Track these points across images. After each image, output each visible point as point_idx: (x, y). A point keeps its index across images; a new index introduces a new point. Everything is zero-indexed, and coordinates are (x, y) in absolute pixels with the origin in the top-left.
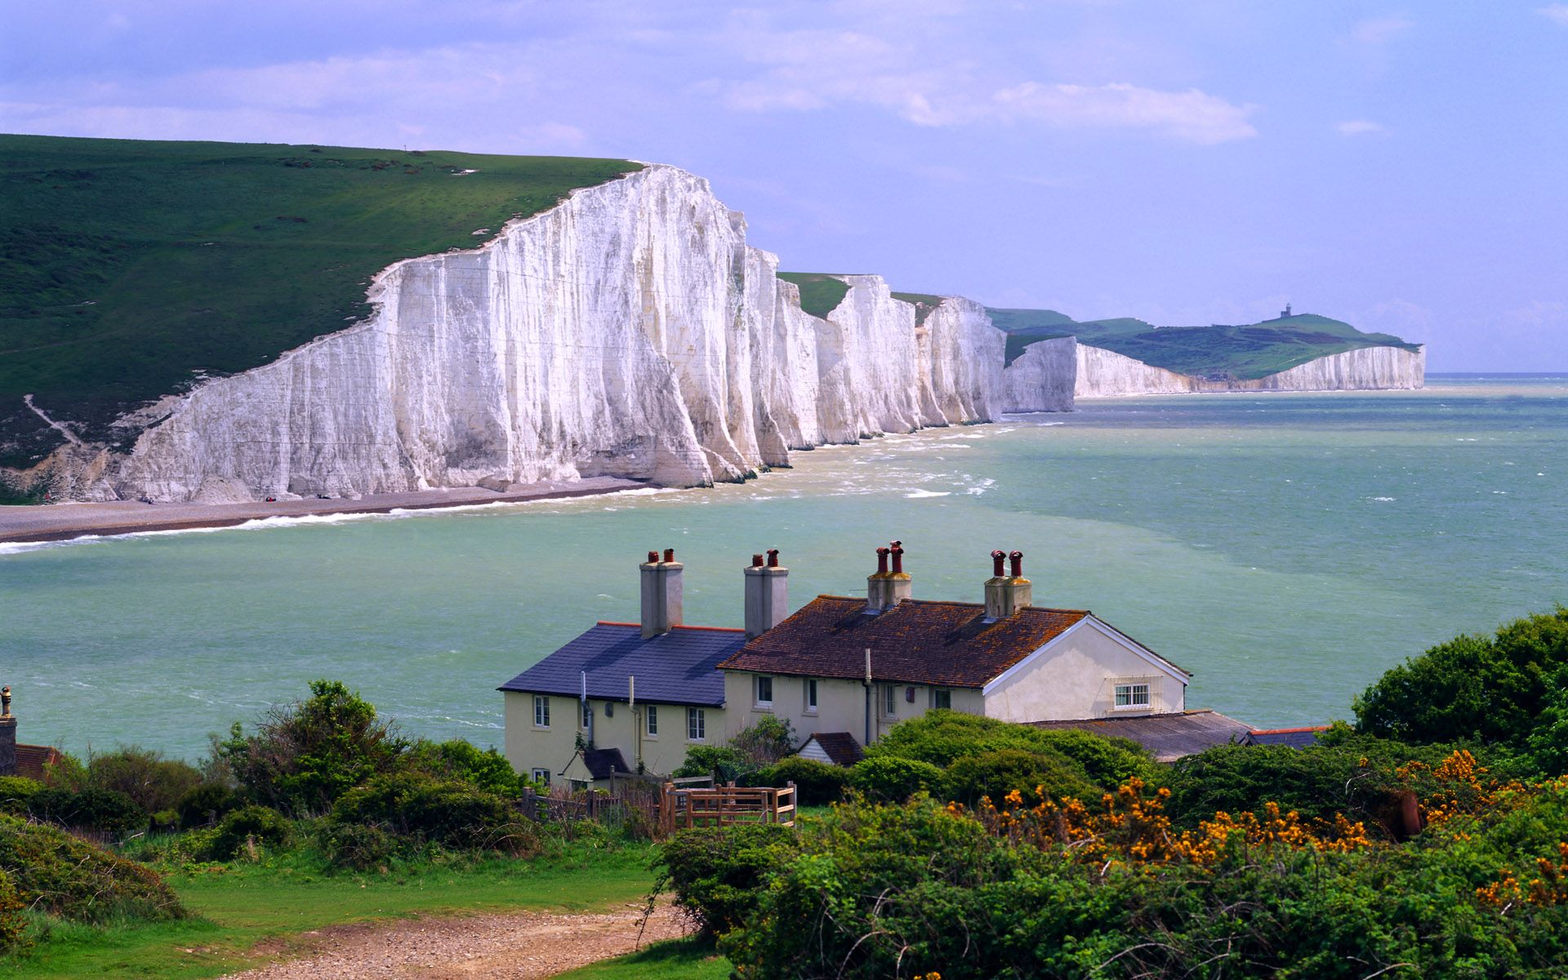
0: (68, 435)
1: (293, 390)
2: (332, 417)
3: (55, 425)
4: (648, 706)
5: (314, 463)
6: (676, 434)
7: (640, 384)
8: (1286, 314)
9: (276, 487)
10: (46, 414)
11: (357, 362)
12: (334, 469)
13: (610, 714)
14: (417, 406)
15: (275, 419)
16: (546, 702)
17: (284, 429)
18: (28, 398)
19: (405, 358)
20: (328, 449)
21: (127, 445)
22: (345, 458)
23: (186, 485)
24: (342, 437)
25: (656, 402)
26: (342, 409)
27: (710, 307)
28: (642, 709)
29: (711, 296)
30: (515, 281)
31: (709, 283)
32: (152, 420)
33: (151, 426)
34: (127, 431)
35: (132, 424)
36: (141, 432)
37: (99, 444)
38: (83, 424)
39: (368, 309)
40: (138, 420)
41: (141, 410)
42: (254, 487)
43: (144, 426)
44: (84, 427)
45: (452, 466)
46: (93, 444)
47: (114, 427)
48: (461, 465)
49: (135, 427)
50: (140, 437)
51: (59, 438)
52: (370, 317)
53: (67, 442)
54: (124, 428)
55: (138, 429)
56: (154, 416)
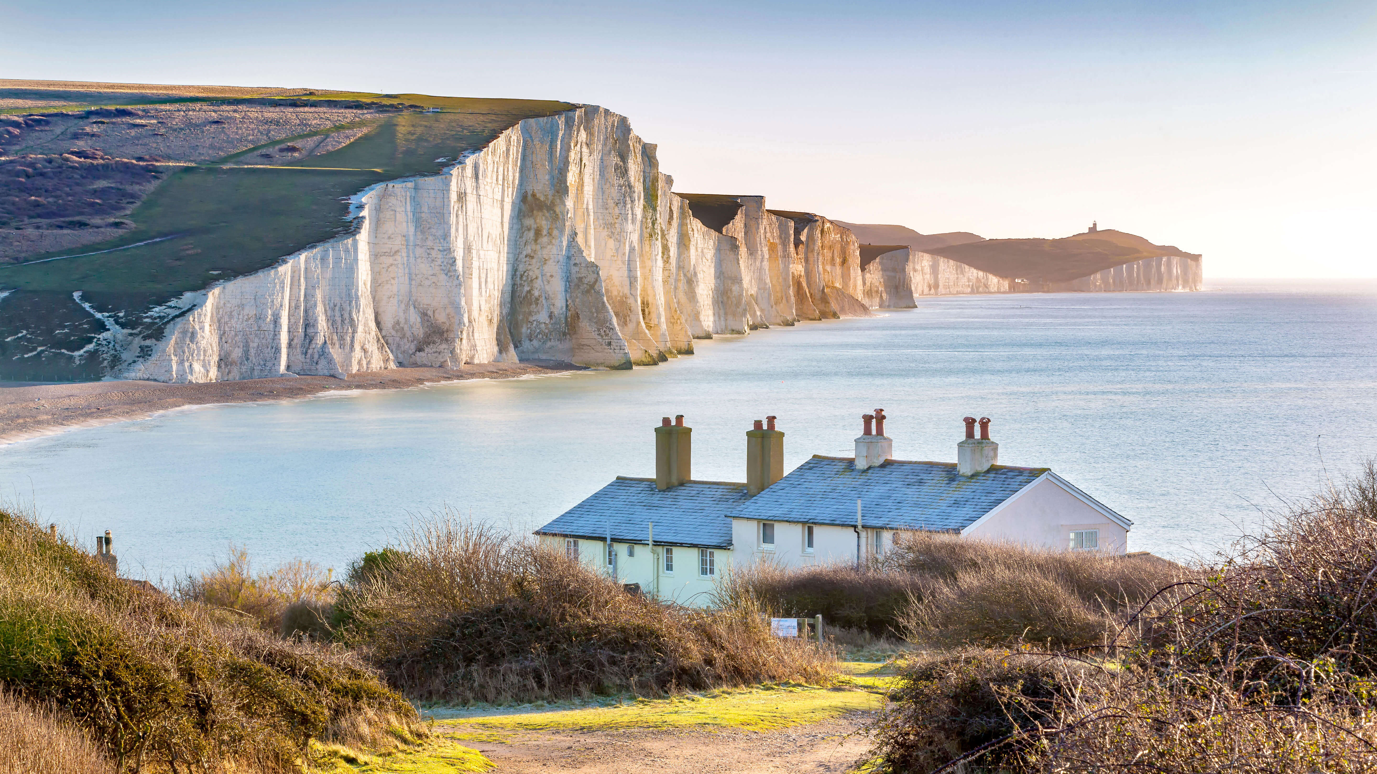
0: (109, 323)
1: (291, 289)
2: (323, 311)
3: (99, 315)
4: (665, 547)
5: (308, 348)
6: (602, 325)
7: (572, 285)
8: (1093, 229)
9: (278, 368)
10: (92, 307)
12: (324, 353)
13: (631, 554)
15: (277, 312)
16: (576, 544)
17: (284, 320)
18: (77, 295)
20: (319, 337)
21: (157, 333)
22: (333, 344)
24: (331, 328)
27: (630, 221)
28: (660, 549)
29: (630, 212)
30: (471, 199)
31: (629, 202)
32: (177, 312)
33: (177, 316)
34: (158, 320)
35: (162, 314)
36: (168, 322)
37: (134, 331)
38: (121, 314)
39: (351, 222)
40: (168, 311)
41: (169, 304)
42: (260, 367)
43: (170, 317)
44: (122, 318)
45: (419, 351)
46: (130, 331)
47: (147, 317)
48: (426, 350)
49: (164, 317)
50: (168, 326)
51: (101, 327)
52: (353, 229)
53: (109, 330)
54: (155, 318)
55: (166, 320)
56: (179, 308)
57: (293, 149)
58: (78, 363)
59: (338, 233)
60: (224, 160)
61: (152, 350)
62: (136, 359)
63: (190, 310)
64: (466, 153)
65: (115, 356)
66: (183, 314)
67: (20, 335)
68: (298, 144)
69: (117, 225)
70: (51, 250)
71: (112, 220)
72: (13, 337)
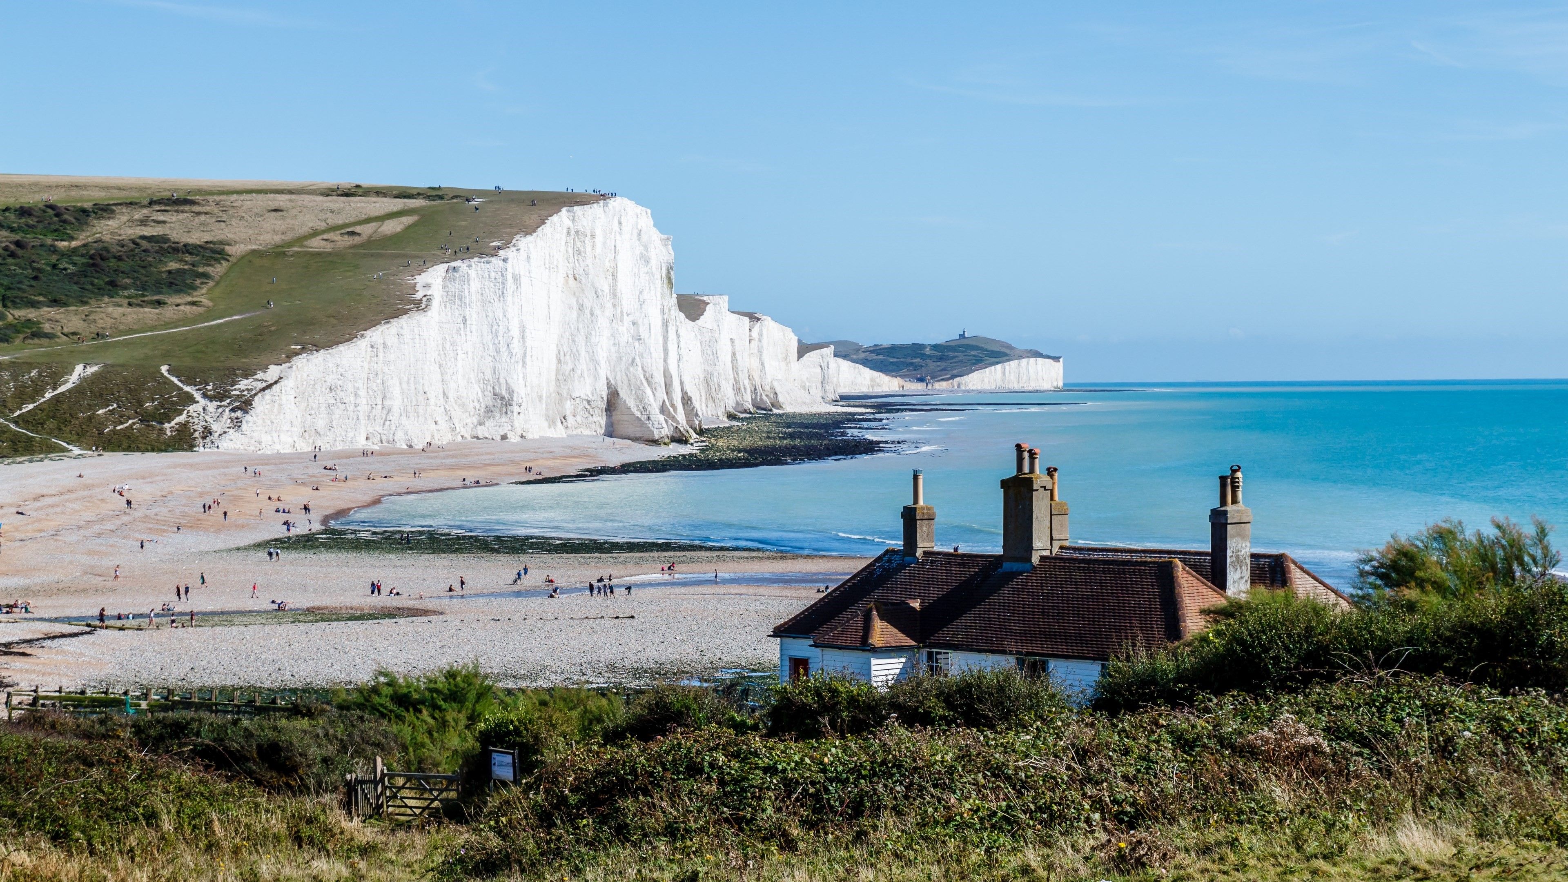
0: (197, 396)
1: (369, 363)
2: (398, 383)
3: (187, 389)
5: (386, 420)
6: (641, 401)
7: (612, 363)
8: (962, 336)
9: (358, 439)
10: (180, 381)
11: (417, 341)
12: (400, 424)
14: (454, 377)
15: (357, 385)
17: (362, 393)
18: (164, 369)
19: (444, 339)
20: (395, 409)
21: (245, 405)
22: (408, 417)
23: (291, 436)
24: (405, 400)
25: (625, 377)
26: (406, 379)
30: (524, 280)
31: (652, 288)
32: (264, 384)
33: (264, 389)
34: (245, 393)
35: (250, 387)
36: (256, 394)
37: (223, 403)
38: (209, 388)
39: (421, 300)
40: (254, 384)
41: (255, 377)
42: (341, 438)
43: (258, 389)
44: (210, 391)
45: (480, 424)
46: (219, 403)
47: (235, 390)
48: (487, 424)
49: (252, 390)
50: (256, 398)
51: (191, 399)
52: (423, 306)
53: (198, 402)
54: (243, 391)
55: (254, 392)
56: (266, 381)
57: (353, 233)
58: (169, 434)
59: (410, 309)
60: (290, 244)
61: (241, 422)
62: (227, 430)
63: (276, 382)
64: (517, 237)
65: (206, 428)
66: (270, 386)
67: (111, 408)
68: (358, 229)
69: (193, 303)
70: (135, 327)
71: (190, 299)
72: (104, 410)
